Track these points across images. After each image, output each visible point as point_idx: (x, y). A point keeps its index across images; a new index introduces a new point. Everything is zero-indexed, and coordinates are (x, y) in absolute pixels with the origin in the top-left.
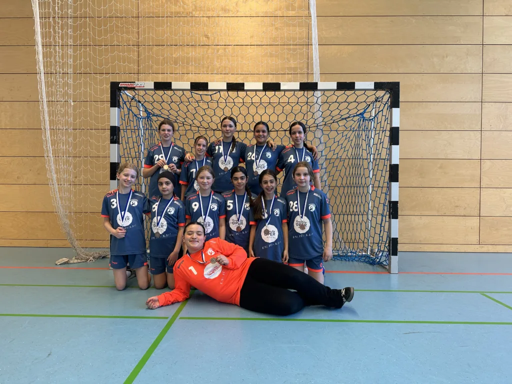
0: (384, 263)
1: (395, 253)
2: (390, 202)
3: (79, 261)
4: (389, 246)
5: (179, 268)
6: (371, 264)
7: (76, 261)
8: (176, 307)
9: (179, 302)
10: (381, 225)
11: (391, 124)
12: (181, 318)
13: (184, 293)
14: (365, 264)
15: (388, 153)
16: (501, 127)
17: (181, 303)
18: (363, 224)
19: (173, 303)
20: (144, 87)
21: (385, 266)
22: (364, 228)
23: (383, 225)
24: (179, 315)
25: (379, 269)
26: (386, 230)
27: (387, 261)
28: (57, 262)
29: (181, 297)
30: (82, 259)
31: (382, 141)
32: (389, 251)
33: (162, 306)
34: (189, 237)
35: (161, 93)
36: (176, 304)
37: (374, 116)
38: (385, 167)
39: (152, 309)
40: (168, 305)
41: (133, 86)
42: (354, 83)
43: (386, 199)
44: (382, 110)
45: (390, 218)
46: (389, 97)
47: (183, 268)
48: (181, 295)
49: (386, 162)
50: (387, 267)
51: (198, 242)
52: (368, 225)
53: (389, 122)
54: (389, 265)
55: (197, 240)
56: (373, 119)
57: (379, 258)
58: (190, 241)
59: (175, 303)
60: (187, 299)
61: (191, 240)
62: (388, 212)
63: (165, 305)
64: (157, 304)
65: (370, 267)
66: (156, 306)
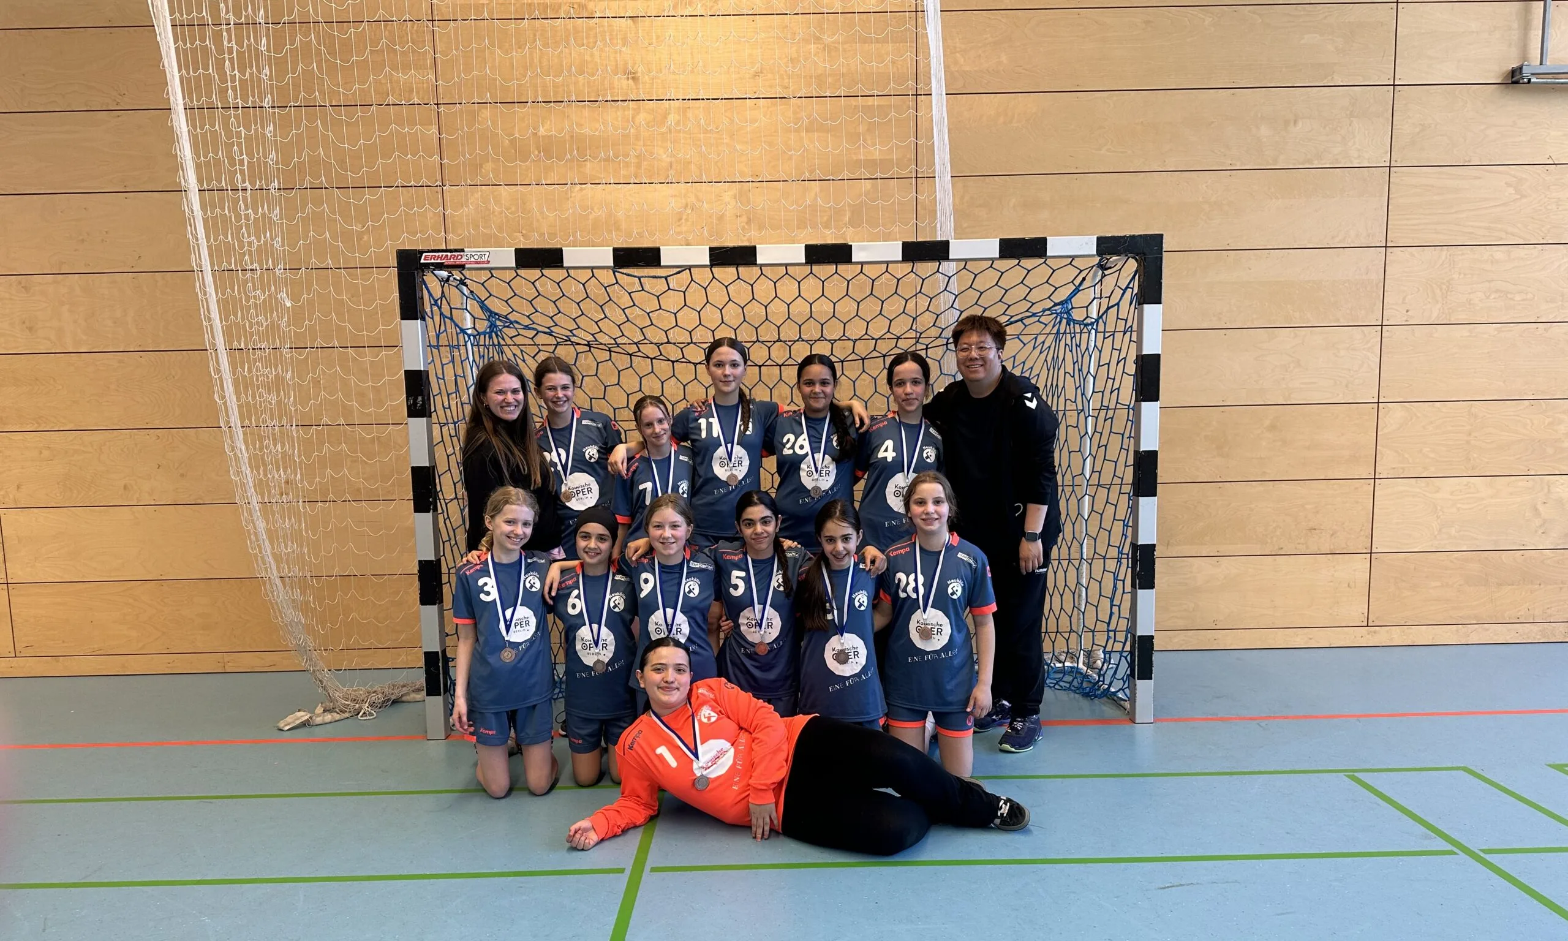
0: (1120, 695)
1: (1146, 674)
2: (1135, 546)
3: (337, 717)
4: (1132, 653)
5: (631, 748)
6: (1086, 695)
7: (328, 717)
8: (634, 839)
9: (635, 827)
10: (1112, 600)
11: (1139, 343)
12: (653, 870)
13: (647, 806)
14: (1072, 695)
15: (1131, 418)
16: (1435, 315)
17: (641, 829)
18: (1068, 595)
19: (624, 831)
20: (488, 262)
21: (1122, 702)
22: (1068, 607)
23: (1116, 602)
24: (648, 862)
25: (1107, 710)
26: (1125, 613)
27: (1127, 691)
28: (281, 724)
29: (641, 815)
30: (343, 712)
31: (1116, 386)
32: (1131, 665)
33: (602, 840)
34: (657, 677)
35: (533, 274)
36: (631, 832)
37: (1095, 316)
38: (1124, 453)
39: (583, 850)
40: (615, 836)
41: (458, 262)
42: (1044, 241)
43: (1124, 535)
44: (1118, 304)
45: (1133, 586)
46: (1136, 272)
47: (642, 748)
48: (641, 808)
49: (1126, 440)
50: (1127, 705)
51: (678, 689)
52: (1080, 596)
53: (1134, 338)
54: (1132, 699)
55: (675, 685)
56: (1092, 324)
57: (1107, 682)
58: (659, 688)
59: (629, 829)
60: (652, 819)
61: (663, 684)
62: (1130, 570)
63: (610, 834)
64: (593, 837)
65: (1085, 703)
66: (592, 843)
